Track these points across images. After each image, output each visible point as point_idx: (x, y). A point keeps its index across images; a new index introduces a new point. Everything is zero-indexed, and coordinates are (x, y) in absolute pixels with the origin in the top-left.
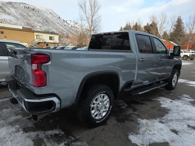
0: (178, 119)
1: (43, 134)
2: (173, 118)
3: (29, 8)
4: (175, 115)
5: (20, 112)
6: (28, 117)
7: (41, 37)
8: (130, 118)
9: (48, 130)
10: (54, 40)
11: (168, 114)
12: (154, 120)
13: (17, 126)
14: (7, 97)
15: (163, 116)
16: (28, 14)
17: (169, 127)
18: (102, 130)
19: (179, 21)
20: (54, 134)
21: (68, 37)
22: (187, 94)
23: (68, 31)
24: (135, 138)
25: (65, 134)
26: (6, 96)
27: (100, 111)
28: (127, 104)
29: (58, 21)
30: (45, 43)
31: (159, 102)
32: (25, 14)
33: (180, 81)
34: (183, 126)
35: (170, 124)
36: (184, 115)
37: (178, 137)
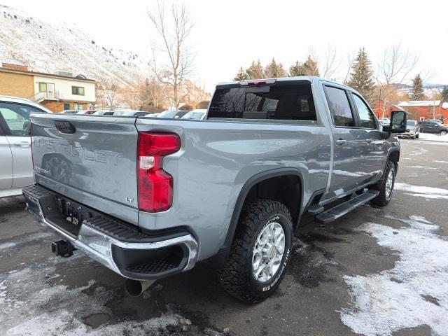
0: (425, 270)
1: (139, 329)
2: (415, 270)
3: (15, 17)
4: (416, 261)
5: (58, 275)
6: (83, 288)
7: (50, 88)
8: (324, 275)
9: (148, 318)
10: (83, 95)
11: (401, 262)
12: (378, 277)
13: (65, 313)
14: (9, 240)
15: (393, 266)
16: (13, 31)
17: (416, 289)
18: (277, 309)
19: (362, 58)
20: (167, 327)
21: (114, 88)
22: (418, 215)
23: (115, 73)
24: (356, 320)
25: (193, 323)
26: (4, 237)
27: (267, 264)
28: (304, 242)
29: (90, 50)
30: (61, 101)
31: (370, 234)
32: (6, 33)
33: (398, 186)
34: (441, 286)
35: (415, 281)
36: (434, 261)
37: (443, 310)
